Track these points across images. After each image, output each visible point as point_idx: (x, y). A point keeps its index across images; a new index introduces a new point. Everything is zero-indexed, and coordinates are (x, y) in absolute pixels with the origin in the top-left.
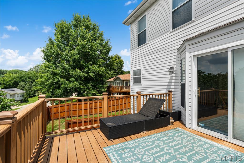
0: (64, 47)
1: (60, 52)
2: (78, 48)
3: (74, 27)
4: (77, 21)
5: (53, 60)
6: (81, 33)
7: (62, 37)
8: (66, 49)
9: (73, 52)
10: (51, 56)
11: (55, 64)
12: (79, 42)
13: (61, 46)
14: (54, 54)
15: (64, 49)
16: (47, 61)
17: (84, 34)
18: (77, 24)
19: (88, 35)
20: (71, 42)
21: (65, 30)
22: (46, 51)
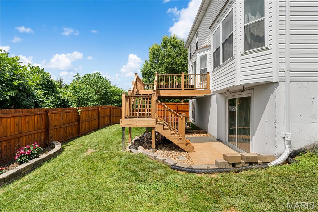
0: (155, 66)
1: (152, 70)
2: (165, 64)
3: (163, 47)
4: (165, 43)
5: (148, 77)
6: (167, 53)
7: (154, 58)
8: (156, 67)
9: (161, 68)
10: (146, 74)
11: (149, 79)
12: (165, 60)
13: (153, 65)
14: (148, 72)
15: (155, 67)
16: (144, 78)
17: (169, 53)
18: (165, 45)
19: (173, 53)
20: (160, 61)
21: (156, 52)
22: (143, 70)
